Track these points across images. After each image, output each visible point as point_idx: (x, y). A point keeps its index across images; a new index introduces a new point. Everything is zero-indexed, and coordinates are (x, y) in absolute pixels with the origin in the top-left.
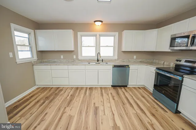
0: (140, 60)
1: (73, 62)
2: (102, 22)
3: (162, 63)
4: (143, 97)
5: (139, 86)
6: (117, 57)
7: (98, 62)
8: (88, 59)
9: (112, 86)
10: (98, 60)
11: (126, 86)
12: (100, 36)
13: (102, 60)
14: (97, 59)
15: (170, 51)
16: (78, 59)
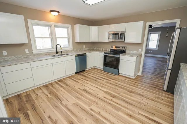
0: (87, 49)
1: (25, 58)
2: (58, 12)
3: (101, 49)
4: (100, 73)
5: (92, 68)
6: (72, 48)
7: (57, 54)
8: (46, 52)
9: (76, 73)
10: (57, 52)
11: (85, 70)
12: (55, 26)
13: (61, 51)
14: (55, 51)
15: (108, 41)
16: (33, 54)
